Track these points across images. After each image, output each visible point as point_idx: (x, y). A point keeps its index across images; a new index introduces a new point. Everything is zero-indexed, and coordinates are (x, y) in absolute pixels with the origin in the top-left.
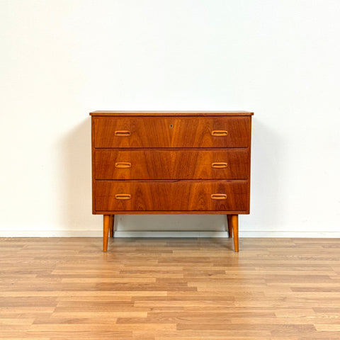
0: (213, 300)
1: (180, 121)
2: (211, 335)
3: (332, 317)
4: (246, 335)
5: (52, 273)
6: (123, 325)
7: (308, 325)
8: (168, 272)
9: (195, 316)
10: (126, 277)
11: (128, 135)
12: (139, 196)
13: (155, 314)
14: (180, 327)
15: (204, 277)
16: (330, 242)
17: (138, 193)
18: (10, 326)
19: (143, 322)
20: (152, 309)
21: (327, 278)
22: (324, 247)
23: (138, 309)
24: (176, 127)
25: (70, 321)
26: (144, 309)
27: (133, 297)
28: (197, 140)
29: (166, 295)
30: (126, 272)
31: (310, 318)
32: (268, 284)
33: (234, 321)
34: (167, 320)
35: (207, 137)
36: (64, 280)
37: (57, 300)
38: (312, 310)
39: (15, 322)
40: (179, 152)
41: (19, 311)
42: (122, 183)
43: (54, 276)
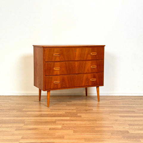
0: (88, 121)
1: (79, 49)
2: (87, 135)
3: (135, 127)
4: (101, 135)
5: (23, 110)
6: (51, 131)
7: (126, 131)
8: (70, 110)
9: (80, 127)
10: (53, 112)
11: (59, 55)
12: (63, 82)
13: (64, 126)
14: (74, 132)
15: (84, 112)
16: (135, 97)
17: (63, 80)
18: (6, 131)
19: (60, 130)
20: (63, 124)
21: (133, 112)
22: (132, 99)
23: (58, 124)
24: (78, 51)
25: (30, 129)
26: (60, 124)
27: (56, 120)
28: (85, 57)
29: (69, 119)
30: (53, 109)
31: (127, 128)
32: (110, 114)
33: (96, 129)
34: (69, 129)
35: (89, 56)
36: (28, 113)
37: (25, 121)
38: (128, 125)
39: (8, 129)
40: (79, 62)
41: (10, 125)
42: (56, 77)
43: (24, 111)
